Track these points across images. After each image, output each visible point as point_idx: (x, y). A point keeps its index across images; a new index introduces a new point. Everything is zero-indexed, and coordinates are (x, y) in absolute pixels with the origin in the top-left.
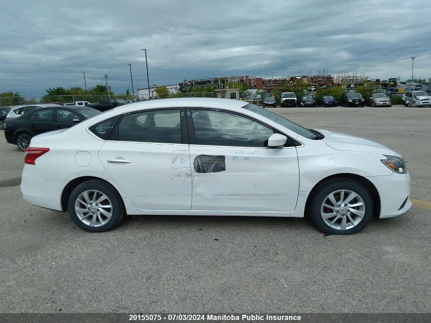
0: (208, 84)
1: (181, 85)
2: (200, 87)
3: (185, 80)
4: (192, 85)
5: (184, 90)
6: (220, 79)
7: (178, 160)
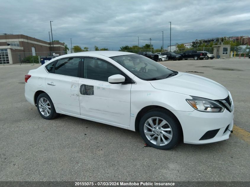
0: (211, 42)
1: (194, 43)
2: (206, 44)
3: (197, 40)
4: (201, 43)
5: (195, 46)
6: (221, 38)
7: (74, 86)
